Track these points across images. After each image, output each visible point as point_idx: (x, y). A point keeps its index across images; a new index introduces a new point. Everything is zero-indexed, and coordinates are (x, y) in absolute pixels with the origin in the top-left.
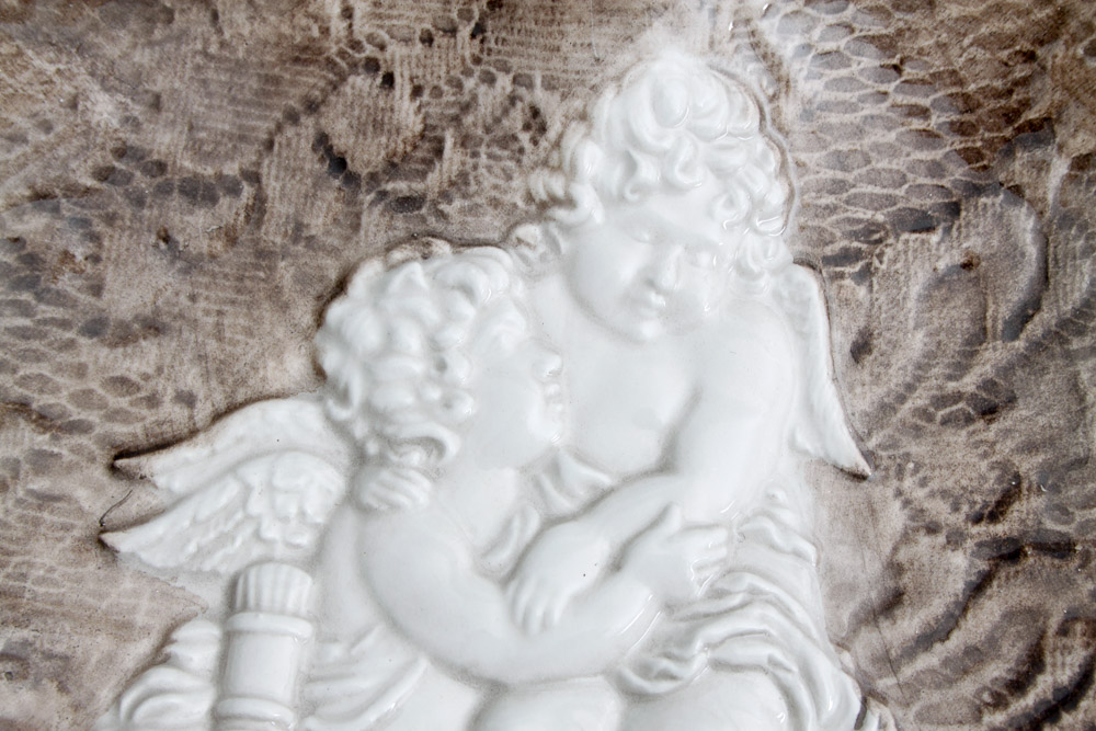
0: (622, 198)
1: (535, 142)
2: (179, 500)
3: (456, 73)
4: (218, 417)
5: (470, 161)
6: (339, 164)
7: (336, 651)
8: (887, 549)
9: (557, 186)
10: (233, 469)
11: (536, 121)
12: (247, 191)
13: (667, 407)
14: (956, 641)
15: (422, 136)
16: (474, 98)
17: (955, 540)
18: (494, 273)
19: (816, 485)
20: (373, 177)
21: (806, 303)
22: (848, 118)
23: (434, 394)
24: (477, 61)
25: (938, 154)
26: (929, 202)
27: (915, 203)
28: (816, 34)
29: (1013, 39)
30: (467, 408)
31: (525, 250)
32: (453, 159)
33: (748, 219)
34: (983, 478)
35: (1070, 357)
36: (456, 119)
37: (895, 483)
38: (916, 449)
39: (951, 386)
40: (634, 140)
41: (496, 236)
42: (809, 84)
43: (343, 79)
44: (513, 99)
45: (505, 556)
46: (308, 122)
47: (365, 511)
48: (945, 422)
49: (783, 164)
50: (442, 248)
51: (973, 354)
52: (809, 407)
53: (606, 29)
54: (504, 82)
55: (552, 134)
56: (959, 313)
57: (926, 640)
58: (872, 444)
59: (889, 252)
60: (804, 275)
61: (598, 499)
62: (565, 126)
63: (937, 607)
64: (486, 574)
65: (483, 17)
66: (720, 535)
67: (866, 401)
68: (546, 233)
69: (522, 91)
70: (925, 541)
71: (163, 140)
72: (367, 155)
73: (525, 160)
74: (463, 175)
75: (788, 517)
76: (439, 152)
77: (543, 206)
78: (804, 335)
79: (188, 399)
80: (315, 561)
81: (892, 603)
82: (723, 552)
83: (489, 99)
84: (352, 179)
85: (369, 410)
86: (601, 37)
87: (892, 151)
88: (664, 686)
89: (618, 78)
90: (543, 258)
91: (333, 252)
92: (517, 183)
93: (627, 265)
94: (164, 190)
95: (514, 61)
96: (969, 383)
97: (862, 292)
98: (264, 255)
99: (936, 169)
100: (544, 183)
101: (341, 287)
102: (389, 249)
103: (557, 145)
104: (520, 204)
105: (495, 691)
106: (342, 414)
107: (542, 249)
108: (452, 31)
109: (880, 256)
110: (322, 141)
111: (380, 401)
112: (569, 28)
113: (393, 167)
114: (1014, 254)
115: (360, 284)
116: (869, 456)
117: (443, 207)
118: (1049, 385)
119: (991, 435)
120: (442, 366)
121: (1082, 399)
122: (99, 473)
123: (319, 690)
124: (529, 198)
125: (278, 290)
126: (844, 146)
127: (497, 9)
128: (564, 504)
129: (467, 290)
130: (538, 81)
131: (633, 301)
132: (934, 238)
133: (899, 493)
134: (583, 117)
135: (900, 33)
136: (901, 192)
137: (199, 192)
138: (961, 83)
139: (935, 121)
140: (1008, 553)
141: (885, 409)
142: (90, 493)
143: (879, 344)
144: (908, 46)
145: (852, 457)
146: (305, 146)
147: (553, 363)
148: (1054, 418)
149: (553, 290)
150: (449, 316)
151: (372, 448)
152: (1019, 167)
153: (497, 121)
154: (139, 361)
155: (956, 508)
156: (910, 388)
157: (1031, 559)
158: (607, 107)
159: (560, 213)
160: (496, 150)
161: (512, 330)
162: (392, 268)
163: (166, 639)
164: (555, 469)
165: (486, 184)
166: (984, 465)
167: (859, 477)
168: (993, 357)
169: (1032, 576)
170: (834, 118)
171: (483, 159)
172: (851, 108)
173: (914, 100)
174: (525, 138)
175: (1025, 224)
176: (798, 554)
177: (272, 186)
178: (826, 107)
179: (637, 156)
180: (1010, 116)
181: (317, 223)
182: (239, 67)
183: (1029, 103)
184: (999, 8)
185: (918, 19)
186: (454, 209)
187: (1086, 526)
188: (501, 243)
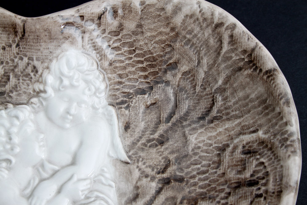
0: (59, 90)
1: (35, 75)
3: (12, 57)
5: (17, 81)
8: (134, 182)
9: (41, 87)
11: (35, 70)
13: (74, 146)
15: (4, 75)
16: (18, 64)
17: (153, 179)
18: (25, 112)
19: (115, 166)
21: (111, 116)
22: (122, 64)
23: (8, 147)
24: (18, 54)
25: (146, 73)
26: (145, 86)
27: (141, 87)
28: (111, 42)
29: (165, 41)
30: (17, 150)
31: (34, 105)
32: (13, 81)
33: (95, 93)
34: (160, 161)
35: (183, 127)
37: (136, 164)
38: (142, 154)
39: (152, 137)
40: (62, 74)
41: (25, 102)
42: (111, 55)
44: (28, 64)
45: (28, 191)
48: (150, 147)
49: (104, 78)
50: (10, 106)
51: (157, 127)
52: (113, 145)
53: (52, 44)
54: (26, 59)
55: (39, 73)
56: (153, 116)
58: (130, 154)
59: (134, 101)
60: (111, 108)
61: (55, 173)
62: (43, 71)
63: (148, 198)
64: (23, 196)
65: (19, 42)
66: (88, 181)
67: (128, 142)
68: (39, 100)
69: (31, 62)
70: (144, 180)
73: (33, 80)
74: (16, 86)
75: (108, 175)
76: (9, 79)
77: (38, 93)
78: (111, 125)
82: (89, 186)
83: (22, 64)
86: (52, 46)
87: (134, 73)
89: (57, 57)
90: (38, 107)
92: (31, 87)
93: (61, 108)
95: (28, 54)
96: (156, 136)
97: (127, 112)
99: (146, 77)
100: (38, 87)
103: (41, 76)
104: (32, 92)
107: (38, 105)
108: (10, 46)
109: (132, 102)
112: (42, 44)
114: (168, 100)
116: (129, 157)
117: (11, 94)
118: (177, 135)
119: (162, 150)
120: (10, 139)
121: (186, 139)
124: (34, 91)
126: (120, 72)
127: (22, 40)
128: (45, 175)
129: (17, 117)
130: (35, 59)
131: (63, 118)
132: (146, 96)
133: (138, 167)
134: (48, 68)
135: (134, 41)
136: (137, 84)
138: (152, 53)
139: (145, 65)
140: (167, 182)
141: (134, 144)
143: (132, 126)
144: (137, 45)
145: (125, 158)
147: (42, 136)
148: (179, 144)
149: (42, 116)
150: (12, 125)
152: (169, 76)
153: (24, 70)
155: (153, 170)
156: (141, 138)
157: (173, 183)
158: (54, 65)
159: (42, 95)
160: (24, 78)
161: (30, 128)
164: (43, 166)
165: (22, 87)
166: (160, 158)
168: (163, 128)
169: (173, 188)
170: (118, 65)
171: (21, 81)
172: (122, 62)
173: (139, 59)
174: (32, 74)
175: (170, 92)
176: (110, 186)
178: (115, 62)
179: (63, 78)
180: (165, 62)
183: (170, 58)
184: (161, 33)
185: (139, 37)
186: (14, 95)
187: (187, 173)
188: (27, 104)
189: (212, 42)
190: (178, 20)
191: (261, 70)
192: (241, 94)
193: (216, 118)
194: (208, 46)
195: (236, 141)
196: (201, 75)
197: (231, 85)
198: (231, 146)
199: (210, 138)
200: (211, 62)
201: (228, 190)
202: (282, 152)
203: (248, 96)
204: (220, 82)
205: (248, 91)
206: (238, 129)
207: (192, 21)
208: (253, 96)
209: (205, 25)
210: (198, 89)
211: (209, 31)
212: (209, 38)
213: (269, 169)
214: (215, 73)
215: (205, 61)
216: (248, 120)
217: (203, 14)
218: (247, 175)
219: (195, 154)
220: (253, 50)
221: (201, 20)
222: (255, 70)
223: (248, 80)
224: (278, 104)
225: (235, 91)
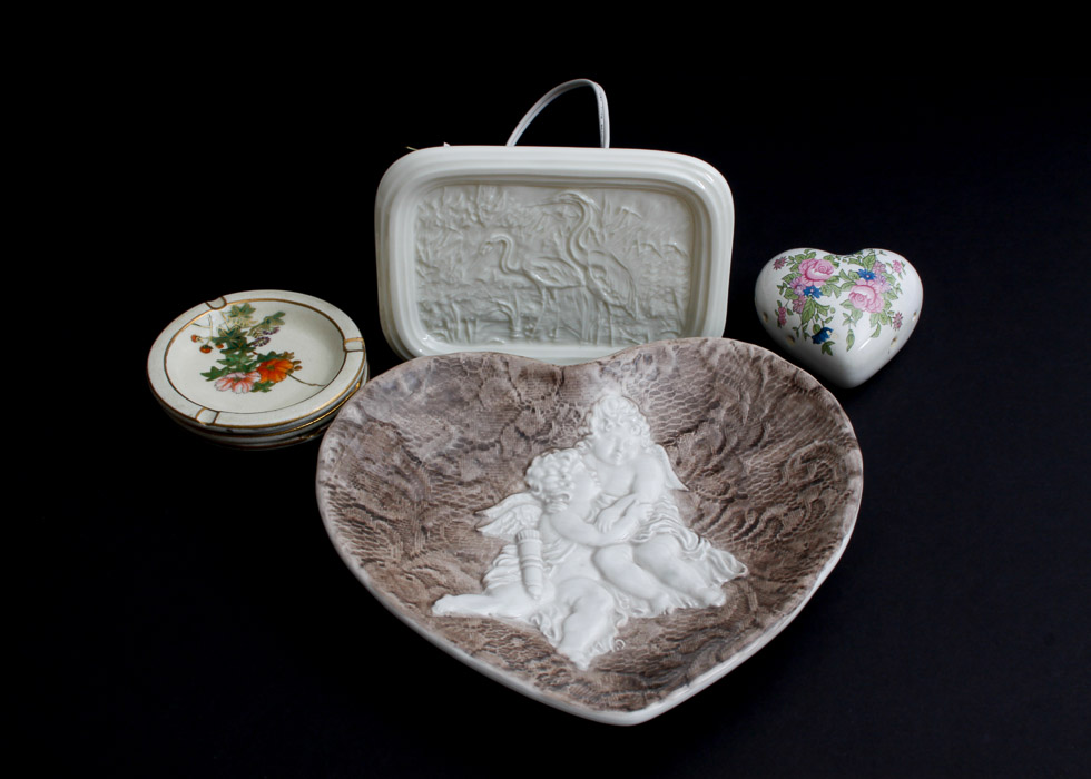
0: (605, 431)
1: (578, 420)
2: (495, 520)
3: (553, 405)
4: (501, 500)
5: (560, 428)
6: (523, 435)
7: (550, 546)
8: (697, 506)
9: (587, 430)
10: (510, 510)
11: (578, 414)
12: (498, 445)
13: (628, 481)
14: (721, 522)
15: (546, 423)
16: (559, 411)
17: (715, 500)
20: (533, 437)
21: (661, 453)
22: (663, 407)
23: (563, 484)
24: (558, 401)
25: (689, 414)
26: (690, 426)
27: (686, 426)
28: (650, 386)
29: (703, 382)
30: (573, 486)
31: (580, 448)
32: (556, 428)
33: (640, 434)
34: (719, 486)
35: (736, 455)
36: (555, 418)
37: (696, 491)
38: (699, 483)
39: (706, 467)
40: (606, 415)
42: (650, 399)
43: (520, 412)
44: (570, 410)
45: (591, 519)
46: (512, 425)
47: (550, 514)
48: (706, 475)
49: (647, 420)
50: (557, 450)
51: (709, 459)
52: (668, 477)
54: (567, 406)
55: (582, 417)
56: (703, 450)
57: (713, 523)
59: (681, 438)
60: (659, 446)
61: (614, 503)
63: (714, 515)
65: (558, 389)
67: (683, 474)
68: (585, 443)
69: (572, 407)
70: (707, 503)
71: (471, 435)
72: (531, 431)
73: (576, 425)
74: (559, 432)
75: (668, 501)
76: (551, 427)
77: (583, 436)
79: (491, 497)
80: (538, 527)
81: (701, 517)
83: (563, 411)
84: (527, 438)
85: (545, 491)
86: (593, 389)
87: (676, 414)
88: (644, 540)
89: (598, 401)
90: (585, 449)
91: (525, 457)
92: (575, 431)
93: (610, 447)
94: (473, 449)
95: (569, 400)
96: (710, 466)
97: (676, 449)
98: (505, 461)
99: (689, 417)
101: (530, 465)
102: (541, 453)
103: (584, 420)
105: (597, 549)
106: (537, 494)
107: (585, 447)
108: (550, 395)
109: (679, 440)
110: (517, 429)
111: (548, 488)
112: (583, 389)
113: (538, 433)
114: (716, 435)
115: (535, 462)
117: (555, 440)
118: (733, 461)
119: (719, 476)
120: (564, 477)
121: (742, 464)
122: (471, 516)
123: (548, 554)
124: (579, 435)
125: (511, 469)
126: (663, 414)
127: (562, 387)
128: (605, 505)
129: (567, 458)
130: (576, 404)
131: (614, 456)
132: (693, 434)
134: (590, 411)
135: (672, 384)
136: (681, 424)
137: (483, 448)
138: (691, 395)
139: (686, 406)
140: (730, 501)
141: (689, 476)
142: (470, 521)
143: (683, 460)
144: (676, 387)
146: (513, 431)
147: (594, 473)
148: (735, 470)
150: (563, 465)
151: (548, 500)
152: (712, 414)
153: (566, 416)
154: (476, 490)
155: (713, 494)
156: (695, 469)
157: (736, 500)
158: (597, 409)
159: (589, 437)
160: (567, 424)
161: (581, 466)
162: (543, 457)
163: (501, 549)
164: (600, 498)
165: (566, 433)
166: (719, 483)
167: (684, 491)
168: (715, 459)
169: (737, 504)
170: (659, 408)
171: (564, 427)
172: (663, 404)
173: (680, 401)
174: (575, 420)
175: (717, 427)
176: (673, 510)
177: (504, 443)
178: (656, 405)
180: (707, 401)
181: (520, 450)
182: (490, 414)
183: (711, 397)
184: (698, 375)
185: (676, 380)
186: (558, 441)
187: (750, 491)
188: (573, 447)
189: (752, 376)
190: (715, 360)
191: (806, 391)
192: (790, 416)
193: (769, 442)
194: (748, 381)
195: (793, 456)
196: (747, 408)
197: (778, 411)
198: (790, 461)
199: (766, 460)
200: (754, 395)
201: (794, 494)
202: (841, 450)
203: (797, 416)
204: (767, 411)
205: (796, 412)
206: (793, 446)
207: (728, 359)
208: (803, 414)
209: (741, 362)
210: (745, 421)
211: (748, 366)
212: (748, 373)
213: (831, 467)
214: (760, 404)
215: (748, 394)
216: (801, 436)
217: (738, 352)
218: (811, 477)
219: (754, 475)
220: (795, 375)
221: (737, 357)
222: (800, 391)
223: (795, 402)
224: (828, 414)
225: (783, 415)
